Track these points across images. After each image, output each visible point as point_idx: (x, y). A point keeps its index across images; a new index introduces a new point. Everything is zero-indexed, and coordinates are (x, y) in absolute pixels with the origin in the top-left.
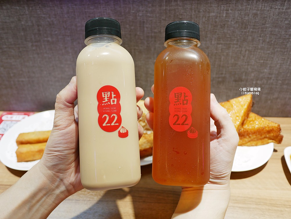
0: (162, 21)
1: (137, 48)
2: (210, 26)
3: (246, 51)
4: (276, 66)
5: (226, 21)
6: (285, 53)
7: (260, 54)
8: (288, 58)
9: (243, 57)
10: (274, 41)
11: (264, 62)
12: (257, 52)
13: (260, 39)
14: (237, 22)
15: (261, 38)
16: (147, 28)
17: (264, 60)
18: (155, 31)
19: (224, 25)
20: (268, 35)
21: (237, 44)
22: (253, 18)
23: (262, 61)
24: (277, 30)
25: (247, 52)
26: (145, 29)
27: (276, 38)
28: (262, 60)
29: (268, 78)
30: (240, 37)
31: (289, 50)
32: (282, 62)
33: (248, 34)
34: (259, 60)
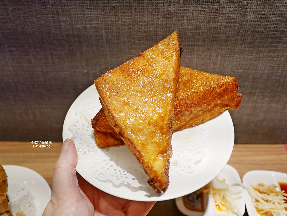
0: (86, 12)
1: (54, 53)
2: (161, 19)
3: (217, 56)
4: (262, 77)
5: (185, 10)
6: (275, 59)
7: (239, 60)
8: (279, 66)
9: (214, 65)
10: (258, 41)
11: (244, 72)
12: (234, 57)
13: (237, 39)
14: (201, 12)
15: (239, 37)
16: (64, 22)
17: (245, 69)
18: (78, 26)
19: (183, 17)
20: (249, 33)
21: (204, 46)
22: (226, 6)
23: (242, 71)
24: (262, 24)
25: (219, 58)
26: (63, 24)
27: (261, 37)
28: (241, 69)
29: (251, 93)
30: (208, 35)
31: (280, 54)
32: (271, 72)
33: (219, 30)
34: (238, 69)
